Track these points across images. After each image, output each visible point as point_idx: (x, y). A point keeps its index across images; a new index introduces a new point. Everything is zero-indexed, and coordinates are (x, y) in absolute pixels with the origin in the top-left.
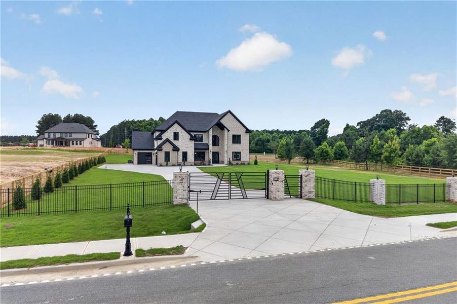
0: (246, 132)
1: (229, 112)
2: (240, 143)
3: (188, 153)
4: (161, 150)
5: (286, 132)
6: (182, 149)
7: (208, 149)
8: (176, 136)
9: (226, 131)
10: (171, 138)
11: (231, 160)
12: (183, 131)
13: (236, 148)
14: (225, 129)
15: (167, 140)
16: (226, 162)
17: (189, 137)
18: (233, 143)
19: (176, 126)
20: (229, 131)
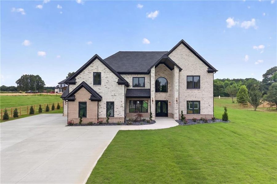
0: (209, 72)
1: (182, 42)
2: (199, 88)
3: (115, 104)
4: (73, 100)
5: (234, 80)
6: (106, 98)
7: (150, 97)
8: (97, 78)
9: (176, 70)
10: (90, 82)
11: (185, 112)
12: (107, 69)
13: (194, 95)
14: (175, 67)
15: (84, 85)
16: (177, 116)
17: (116, 79)
18: (187, 88)
19: (97, 62)
20: (180, 70)
